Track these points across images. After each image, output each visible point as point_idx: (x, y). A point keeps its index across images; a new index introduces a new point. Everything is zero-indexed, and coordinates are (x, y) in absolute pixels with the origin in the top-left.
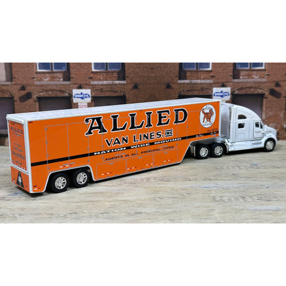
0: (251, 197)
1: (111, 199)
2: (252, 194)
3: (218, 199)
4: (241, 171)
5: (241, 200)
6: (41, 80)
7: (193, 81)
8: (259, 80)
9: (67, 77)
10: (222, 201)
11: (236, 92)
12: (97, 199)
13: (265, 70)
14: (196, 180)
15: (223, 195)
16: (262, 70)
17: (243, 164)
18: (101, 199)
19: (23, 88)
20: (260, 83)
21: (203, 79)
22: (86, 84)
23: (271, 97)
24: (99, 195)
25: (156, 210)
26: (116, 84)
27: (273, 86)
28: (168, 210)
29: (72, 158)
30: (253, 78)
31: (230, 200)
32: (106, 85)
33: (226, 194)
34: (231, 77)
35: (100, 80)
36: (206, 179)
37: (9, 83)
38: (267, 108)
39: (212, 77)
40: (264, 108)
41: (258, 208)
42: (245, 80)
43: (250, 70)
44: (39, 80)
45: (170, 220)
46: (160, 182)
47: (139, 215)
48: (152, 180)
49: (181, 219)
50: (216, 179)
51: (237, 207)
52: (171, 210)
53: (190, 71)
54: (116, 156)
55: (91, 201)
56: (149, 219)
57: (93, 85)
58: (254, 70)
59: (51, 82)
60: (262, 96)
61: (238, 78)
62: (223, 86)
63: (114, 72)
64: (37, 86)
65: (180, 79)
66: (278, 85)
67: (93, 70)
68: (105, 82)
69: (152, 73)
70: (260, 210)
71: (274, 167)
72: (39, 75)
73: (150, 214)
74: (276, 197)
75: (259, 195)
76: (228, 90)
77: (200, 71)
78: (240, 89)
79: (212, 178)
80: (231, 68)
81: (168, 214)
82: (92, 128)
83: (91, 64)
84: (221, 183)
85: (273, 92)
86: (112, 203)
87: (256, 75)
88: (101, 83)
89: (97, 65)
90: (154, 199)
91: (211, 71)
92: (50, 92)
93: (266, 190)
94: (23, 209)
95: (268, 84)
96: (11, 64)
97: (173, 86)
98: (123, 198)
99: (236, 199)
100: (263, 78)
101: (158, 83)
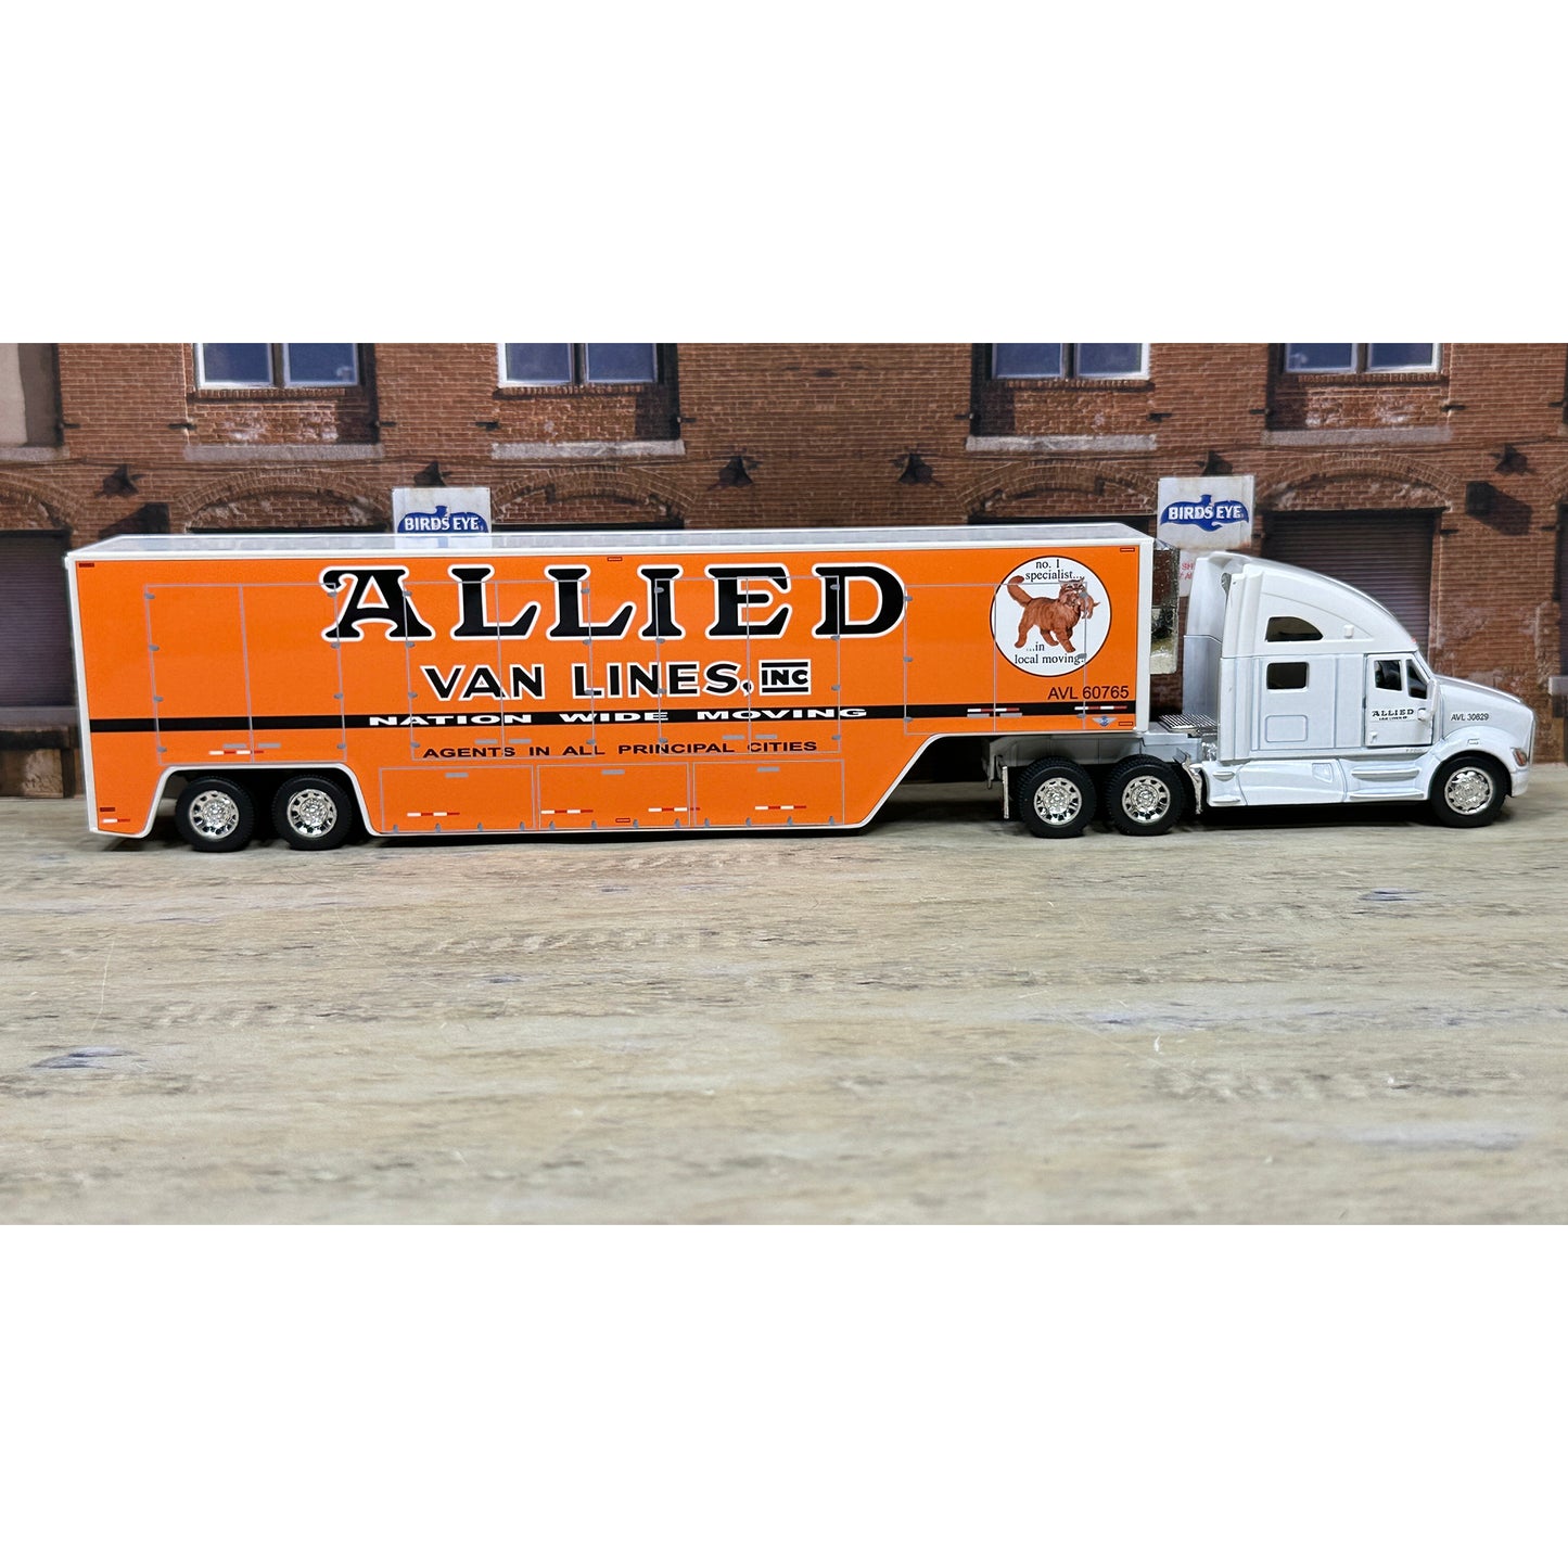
0: (1361, 1073)
1: (596, 1090)
2: (1368, 1059)
3: (1183, 1084)
4: (1310, 933)
5: (1310, 1092)
6: (220, 437)
7: (1052, 443)
8: (1412, 435)
9: (361, 420)
10: (1203, 1094)
11: (1286, 502)
12: (523, 1086)
13: (1443, 381)
14: (1064, 980)
15: (1213, 1062)
16: (1428, 381)
17: (1323, 895)
18: (544, 1085)
19: (121, 482)
20: (1415, 450)
21: (1107, 430)
22: (465, 461)
23: (1476, 525)
24: (535, 1064)
25: (845, 1147)
26: (629, 461)
27: (1484, 467)
28: (908, 1149)
29: (262, 723)
30: (1376, 424)
31: (1245, 1090)
32: (572, 463)
33: (1225, 1059)
34: (1261, 421)
35: (542, 437)
36: (1116, 978)
37: (44, 454)
38: (1453, 588)
39: (1156, 417)
40: (1437, 587)
41: (1400, 1133)
42: (1333, 438)
43: (1358, 381)
44: (206, 440)
45: (921, 1200)
46: (867, 994)
47: (752, 1174)
48: (824, 983)
49: (979, 1195)
50: (1175, 979)
51: (1285, 1128)
52: (926, 1146)
53: (1033, 386)
54: (480, 744)
55: (492, 1099)
56: (804, 1194)
57: (501, 464)
58: (1381, 382)
59: (272, 451)
60: (1427, 521)
61: (1298, 423)
62: (1215, 466)
63: (617, 391)
64: (198, 468)
65: (977, 430)
66: (1511, 460)
67: (505, 382)
68: (568, 449)
69: (824, 399)
70: (1411, 1148)
71: (1491, 909)
72: (206, 410)
73: (807, 1166)
74: (1502, 1076)
75: (1406, 1061)
76: (1239, 488)
77: (1089, 388)
78: (1304, 487)
79: (1147, 970)
80: (1259, 371)
81: (908, 1166)
82: (354, 613)
83: (491, 349)
84: (1201, 1000)
85: (1485, 503)
86: (602, 1110)
87: (1395, 408)
88: (545, 450)
89: (525, 356)
90: (835, 1086)
91: (1149, 386)
92: (266, 505)
93: (1447, 1034)
94: (115, 1143)
95: (1460, 458)
96: (53, 348)
97: (941, 468)
98: (667, 1083)
99: (1283, 1085)
100: (1432, 422)
101: (859, 454)
